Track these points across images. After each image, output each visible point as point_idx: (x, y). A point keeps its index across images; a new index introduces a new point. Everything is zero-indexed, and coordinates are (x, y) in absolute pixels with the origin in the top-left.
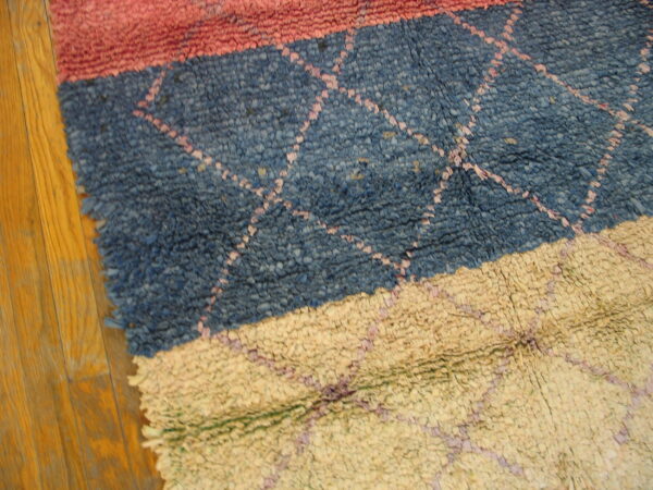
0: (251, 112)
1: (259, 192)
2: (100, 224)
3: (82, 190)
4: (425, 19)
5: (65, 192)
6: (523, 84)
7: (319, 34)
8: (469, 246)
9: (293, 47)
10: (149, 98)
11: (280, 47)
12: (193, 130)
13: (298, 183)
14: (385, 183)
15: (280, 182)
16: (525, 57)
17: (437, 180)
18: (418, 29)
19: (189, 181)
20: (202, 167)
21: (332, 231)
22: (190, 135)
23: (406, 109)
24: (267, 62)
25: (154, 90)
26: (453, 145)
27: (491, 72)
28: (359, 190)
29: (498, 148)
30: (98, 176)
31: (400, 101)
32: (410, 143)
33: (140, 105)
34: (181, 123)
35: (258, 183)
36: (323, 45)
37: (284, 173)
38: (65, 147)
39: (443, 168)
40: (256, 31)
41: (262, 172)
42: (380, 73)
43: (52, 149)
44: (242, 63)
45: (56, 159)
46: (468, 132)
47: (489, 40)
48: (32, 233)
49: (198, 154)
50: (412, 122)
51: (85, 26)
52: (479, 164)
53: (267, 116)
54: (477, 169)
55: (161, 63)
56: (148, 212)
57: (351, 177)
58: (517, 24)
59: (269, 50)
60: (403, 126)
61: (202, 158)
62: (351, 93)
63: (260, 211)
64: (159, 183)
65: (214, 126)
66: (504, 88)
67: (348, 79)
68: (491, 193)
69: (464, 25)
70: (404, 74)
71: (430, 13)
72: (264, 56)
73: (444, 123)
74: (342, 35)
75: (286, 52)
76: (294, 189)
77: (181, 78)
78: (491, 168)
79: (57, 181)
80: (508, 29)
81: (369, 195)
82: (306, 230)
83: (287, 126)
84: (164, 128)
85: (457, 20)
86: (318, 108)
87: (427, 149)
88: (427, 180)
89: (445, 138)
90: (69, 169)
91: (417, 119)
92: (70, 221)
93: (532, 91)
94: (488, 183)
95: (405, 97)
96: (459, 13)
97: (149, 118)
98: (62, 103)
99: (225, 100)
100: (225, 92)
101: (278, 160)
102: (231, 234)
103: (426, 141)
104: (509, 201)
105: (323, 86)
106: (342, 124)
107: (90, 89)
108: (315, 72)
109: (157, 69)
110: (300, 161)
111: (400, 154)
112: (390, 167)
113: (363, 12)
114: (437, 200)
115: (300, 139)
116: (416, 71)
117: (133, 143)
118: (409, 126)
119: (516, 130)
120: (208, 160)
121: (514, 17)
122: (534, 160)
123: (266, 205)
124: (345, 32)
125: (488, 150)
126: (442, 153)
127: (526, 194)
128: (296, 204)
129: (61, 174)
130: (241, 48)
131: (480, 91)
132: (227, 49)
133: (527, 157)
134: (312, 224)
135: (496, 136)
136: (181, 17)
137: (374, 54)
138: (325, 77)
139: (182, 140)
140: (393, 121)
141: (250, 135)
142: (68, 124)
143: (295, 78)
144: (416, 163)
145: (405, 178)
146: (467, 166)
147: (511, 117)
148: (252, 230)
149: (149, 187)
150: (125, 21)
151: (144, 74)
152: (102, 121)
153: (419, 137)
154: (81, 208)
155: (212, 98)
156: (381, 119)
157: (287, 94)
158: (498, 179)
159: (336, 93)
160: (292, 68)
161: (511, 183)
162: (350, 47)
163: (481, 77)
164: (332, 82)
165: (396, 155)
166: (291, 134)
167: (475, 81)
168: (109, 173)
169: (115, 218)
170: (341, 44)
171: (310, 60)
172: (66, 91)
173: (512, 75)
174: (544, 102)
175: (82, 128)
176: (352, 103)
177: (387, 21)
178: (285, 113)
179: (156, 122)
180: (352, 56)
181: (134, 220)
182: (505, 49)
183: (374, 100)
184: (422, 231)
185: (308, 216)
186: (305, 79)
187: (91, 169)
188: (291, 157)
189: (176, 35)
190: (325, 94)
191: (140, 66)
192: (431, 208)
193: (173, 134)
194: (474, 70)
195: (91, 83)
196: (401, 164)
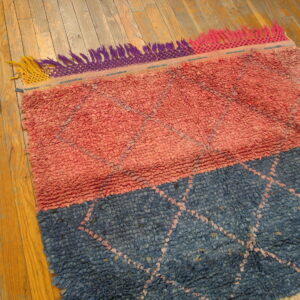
0: (140, 225)
1: (148, 271)
2: (63, 292)
3: (52, 272)
4: (229, 168)
5: (43, 273)
6: (283, 201)
7: (174, 180)
8: (261, 295)
9: (161, 188)
10: (87, 219)
11: (154, 188)
12: (110, 237)
13: (168, 265)
14: (214, 262)
15: (158, 264)
16: (283, 185)
17: (241, 258)
18: (226, 173)
19: (110, 266)
20: (116, 258)
21: (187, 291)
22: (109, 240)
23: (222, 220)
24: (148, 196)
25: (89, 215)
26: (249, 238)
27: (266, 194)
28: (200, 266)
29: (272, 238)
30: (61, 263)
31: (219, 215)
32: (225, 239)
33: (82, 223)
34: (104, 233)
35: (147, 265)
36: (177, 186)
37: (160, 259)
38: (42, 247)
39: (244, 252)
40: (141, 179)
41: (149, 259)
42: (207, 200)
43: (35, 248)
44: (135, 197)
45: (38, 254)
46: (256, 230)
47: (263, 177)
48: (26, 296)
49: (114, 250)
50: (226, 227)
51: (50, 179)
52: (263, 248)
53: (150, 228)
54: (262, 250)
55: (92, 199)
56: (89, 284)
57: (196, 259)
58: (277, 167)
59: (148, 190)
60: (221, 229)
61: (117, 253)
62: (193, 212)
63: (149, 281)
64: (94, 267)
65: (122, 235)
66: (273, 204)
67: (191, 204)
68: (270, 264)
69: (250, 169)
70: (220, 200)
71: (232, 164)
72: (146, 193)
73: (243, 226)
74: (186, 180)
75: (157, 191)
76: (166, 268)
77: (103, 207)
78: (269, 250)
79: (38, 267)
80: (273, 169)
81: (206, 269)
82: (174, 291)
83: (161, 233)
84: (95, 236)
85: (246, 167)
86: (176, 221)
87: (234, 242)
88: (236, 259)
89: (244, 234)
90: (45, 260)
91: (229, 224)
92: (46, 290)
93: (288, 204)
94: (269, 258)
95: (222, 213)
96: (247, 163)
97: (87, 230)
98: (40, 223)
99: (127, 219)
100: (127, 214)
101: (157, 252)
102: (134, 295)
103: (234, 237)
104: (280, 268)
105: (178, 209)
106: (189, 230)
107: (55, 215)
108: (173, 202)
109: (89, 203)
110: (169, 252)
111: (221, 245)
112: (216, 253)
113: (196, 166)
114: (242, 270)
115: (167, 240)
116: (227, 197)
117: (79, 245)
118: (224, 229)
119: (281, 227)
120: (120, 254)
121: (276, 163)
122: (292, 243)
123: (152, 278)
124: (188, 178)
125: (267, 239)
126: (243, 243)
127: (289, 264)
128: (168, 277)
129: (40, 262)
130: (133, 189)
131: (261, 206)
132: (126, 190)
133: (288, 242)
134: (177, 288)
135: (271, 231)
136: (100, 172)
137: (203, 190)
138: (179, 204)
139: (105, 243)
140: (216, 227)
141: (141, 239)
142: (44, 235)
143: (163, 205)
144: (229, 250)
145: (224, 259)
146: (257, 250)
147: (278, 220)
148: (145, 292)
149: (89, 270)
150: (71, 175)
151: (83, 206)
152: (62, 233)
153: (230, 235)
154: (52, 282)
155: (120, 218)
156: (209, 226)
157: (159, 214)
158: (274, 256)
159: (185, 212)
160: (161, 199)
161: (281, 257)
162: (191, 186)
163: (261, 198)
164: (182, 206)
165: (219, 246)
166: (163, 237)
167: (257, 201)
168: (67, 262)
169: (72, 288)
170: (186, 185)
171: (170, 194)
172: (42, 217)
173: (277, 196)
174: (295, 210)
175: (51, 237)
176: (194, 218)
177: (209, 170)
178: (159, 225)
179: (91, 233)
180: (192, 191)
181: (82, 289)
182: (272, 181)
183: (205, 215)
184: (235, 288)
185: (174, 283)
186: (169, 206)
187: (57, 260)
188: (164, 250)
189: (99, 183)
190: (179, 214)
191: (81, 201)
192: (239, 275)
193: (100, 239)
194: (257, 195)
195: (55, 211)
196: (221, 251)
